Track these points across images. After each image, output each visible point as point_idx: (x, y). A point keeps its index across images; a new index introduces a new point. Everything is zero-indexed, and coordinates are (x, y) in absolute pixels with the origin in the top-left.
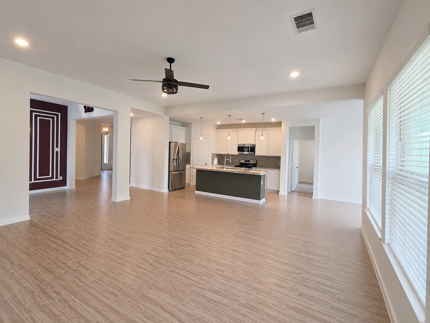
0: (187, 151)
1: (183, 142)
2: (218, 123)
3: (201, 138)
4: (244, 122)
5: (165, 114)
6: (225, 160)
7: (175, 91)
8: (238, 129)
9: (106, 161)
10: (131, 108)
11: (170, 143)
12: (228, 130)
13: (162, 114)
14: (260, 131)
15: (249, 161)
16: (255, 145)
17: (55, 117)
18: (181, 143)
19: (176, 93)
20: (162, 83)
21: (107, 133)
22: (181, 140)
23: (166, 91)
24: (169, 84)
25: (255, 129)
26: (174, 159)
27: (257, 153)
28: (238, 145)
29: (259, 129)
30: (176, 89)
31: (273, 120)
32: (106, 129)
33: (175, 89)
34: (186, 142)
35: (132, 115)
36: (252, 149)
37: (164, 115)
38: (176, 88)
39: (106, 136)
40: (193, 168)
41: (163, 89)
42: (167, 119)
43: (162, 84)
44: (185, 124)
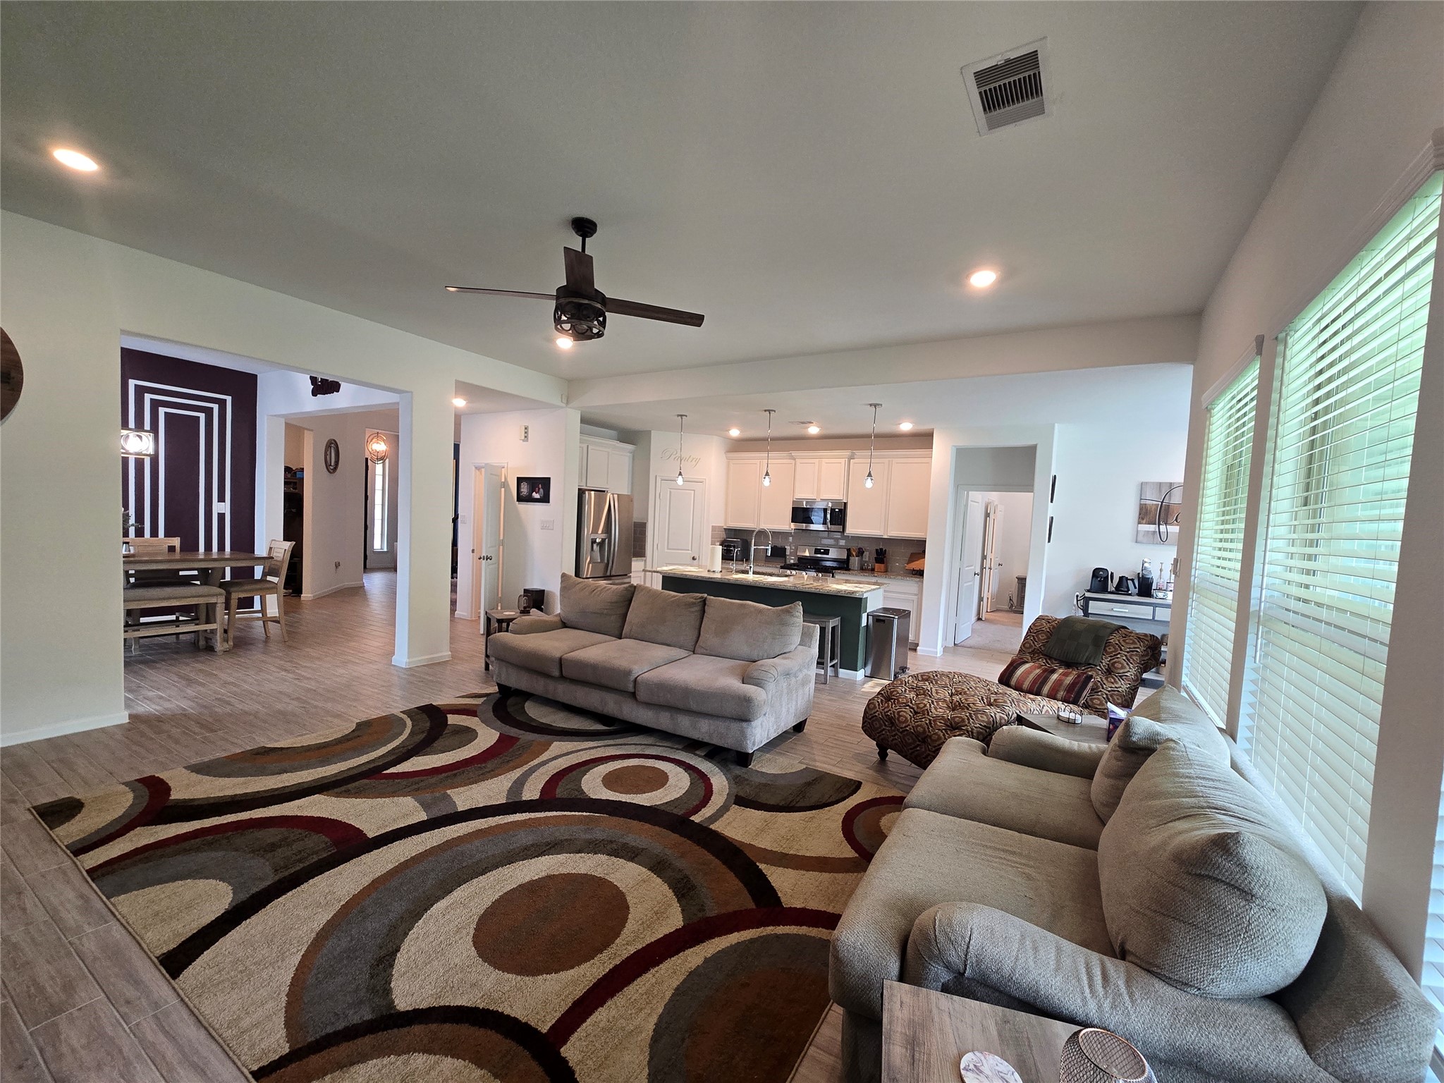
0: (637, 517)
1: (625, 491)
2: (735, 433)
3: (680, 481)
4: (813, 430)
5: (567, 403)
6: (753, 548)
7: (595, 331)
8: (794, 454)
9: (378, 543)
10: (457, 382)
11: (581, 493)
12: (765, 454)
13: (556, 401)
14: (861, 462)
15: (827, 552)
16: (845, 504)
17: (216, 407)
18: (618, 495)
19: (599, 335)
20: (555, 301)
21: (383, 459)
22: (617, 485)
23: (566, 327)
24: (580, 306)
25: (848, 453)
26: (594, 541)
27: (851, 529)
28: (793, 501)
29: (858, 453)
30: (598, 321)
31: (906, 427)
32: (379, 447)
33: (596, 323)
34: (632, 492)
35: (460, 403)
36: (838, 516)
37: (564, 405)
38: (601, 319)
39: (379, 468)
40: (655, 572)
41: (558, 321)
42: (573, 417)
43: (553, 304)
44: (630, 436)
